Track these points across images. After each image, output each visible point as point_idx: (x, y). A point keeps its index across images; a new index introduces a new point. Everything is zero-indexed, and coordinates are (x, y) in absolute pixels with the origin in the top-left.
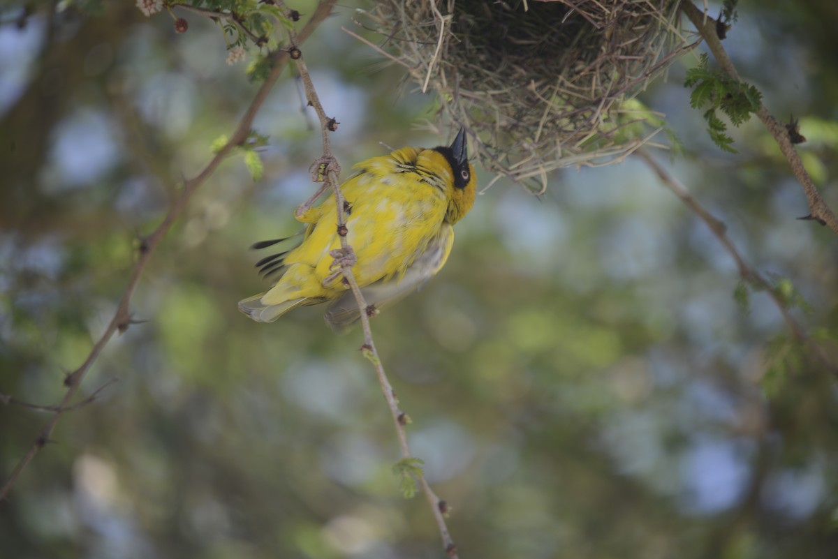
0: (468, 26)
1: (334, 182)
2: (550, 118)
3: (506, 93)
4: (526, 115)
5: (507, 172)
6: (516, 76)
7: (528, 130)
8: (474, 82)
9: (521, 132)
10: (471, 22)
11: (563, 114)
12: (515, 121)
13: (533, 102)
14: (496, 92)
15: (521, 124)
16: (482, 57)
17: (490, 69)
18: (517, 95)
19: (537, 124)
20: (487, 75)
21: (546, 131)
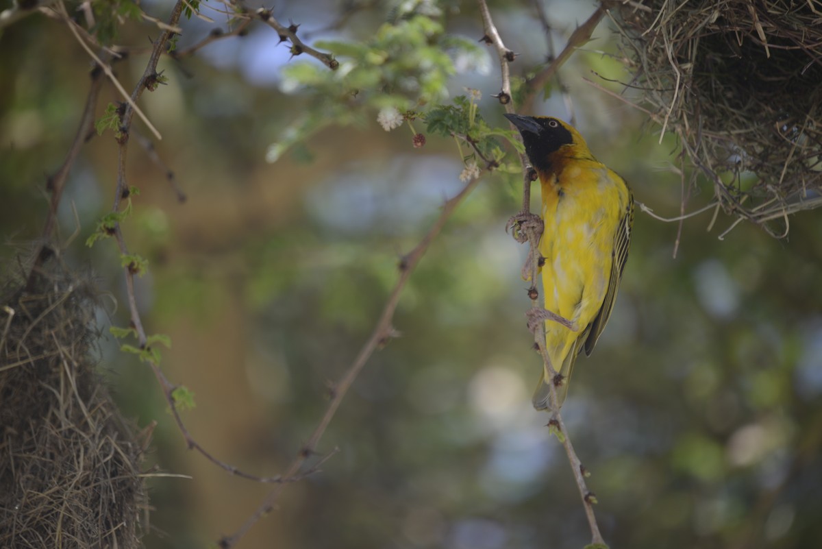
0: (715, 64)
1: (530, 238)
2: (795, 158)
3: (752, 132)
4: (771, 153)
5: (748, 215)
6: (763, 114)
7: (774, 170)
8: (718, 121)
9: (767, 172)
10: (719, 60)
11: (808, 154)
12: (760, 161)
13: (778, 141)
14: (743, 131)
15: (766, 164)
16: (729, 95)
17: (737, 107)
18: (763, 134)
19: (782, 165)
20: (733, 114)
21: (791, 171)
